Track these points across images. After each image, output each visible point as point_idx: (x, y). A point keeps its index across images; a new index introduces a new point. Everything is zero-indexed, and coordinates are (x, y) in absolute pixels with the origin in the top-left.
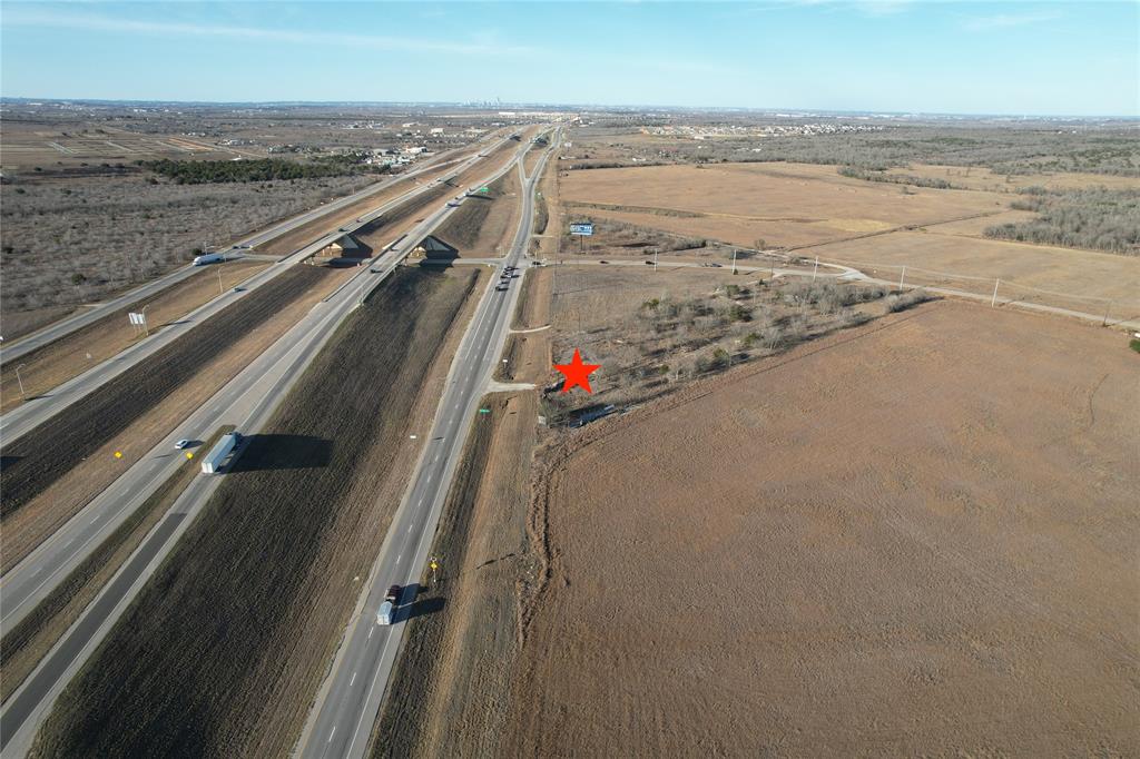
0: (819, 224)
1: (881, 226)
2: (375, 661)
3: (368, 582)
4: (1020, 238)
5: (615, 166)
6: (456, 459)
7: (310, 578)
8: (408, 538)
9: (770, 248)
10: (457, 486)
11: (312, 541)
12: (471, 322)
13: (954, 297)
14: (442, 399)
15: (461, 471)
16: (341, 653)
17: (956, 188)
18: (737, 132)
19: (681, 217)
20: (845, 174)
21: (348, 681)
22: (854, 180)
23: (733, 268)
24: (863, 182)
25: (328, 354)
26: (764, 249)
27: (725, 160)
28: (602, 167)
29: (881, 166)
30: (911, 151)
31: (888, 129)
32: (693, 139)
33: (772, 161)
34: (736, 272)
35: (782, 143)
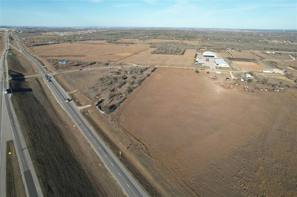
0: (115, 55)
1: (130, 54)
2: (128, 180)
3: (104, 164)
4: (158, 54)
5: (46, 44)
6: (91, 128)
7: (86, 171)
8: (102, 151)
9: (112, 62)
10: (99, 134)
11: (75, 162)
12: (52, 93)
13: (159, 67)
14: (68, 115)
15: (96, 131)
16: (118, 182)
17: (135, 44)
18: (71, 33)
19: (80, 56)
20: (108, 42)
21: (128, 187)
22: (111, 44)
23: (110, 67)
24: (114, 44)
25: (19, 111)
26: (110, 62)
27: (76, 41)
28: (42, 45)
29: (115, 40)
30: (118, 36)
31: (109, 31)
32: (60, 36)
33: (88, 40)
34: (110, 68)
35: (85, 36)
